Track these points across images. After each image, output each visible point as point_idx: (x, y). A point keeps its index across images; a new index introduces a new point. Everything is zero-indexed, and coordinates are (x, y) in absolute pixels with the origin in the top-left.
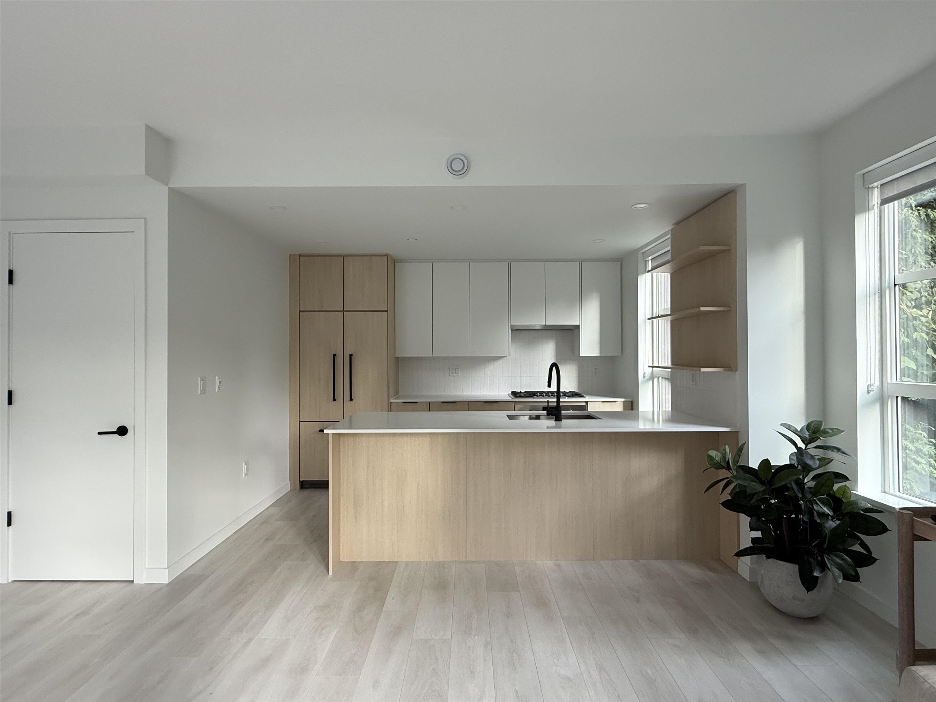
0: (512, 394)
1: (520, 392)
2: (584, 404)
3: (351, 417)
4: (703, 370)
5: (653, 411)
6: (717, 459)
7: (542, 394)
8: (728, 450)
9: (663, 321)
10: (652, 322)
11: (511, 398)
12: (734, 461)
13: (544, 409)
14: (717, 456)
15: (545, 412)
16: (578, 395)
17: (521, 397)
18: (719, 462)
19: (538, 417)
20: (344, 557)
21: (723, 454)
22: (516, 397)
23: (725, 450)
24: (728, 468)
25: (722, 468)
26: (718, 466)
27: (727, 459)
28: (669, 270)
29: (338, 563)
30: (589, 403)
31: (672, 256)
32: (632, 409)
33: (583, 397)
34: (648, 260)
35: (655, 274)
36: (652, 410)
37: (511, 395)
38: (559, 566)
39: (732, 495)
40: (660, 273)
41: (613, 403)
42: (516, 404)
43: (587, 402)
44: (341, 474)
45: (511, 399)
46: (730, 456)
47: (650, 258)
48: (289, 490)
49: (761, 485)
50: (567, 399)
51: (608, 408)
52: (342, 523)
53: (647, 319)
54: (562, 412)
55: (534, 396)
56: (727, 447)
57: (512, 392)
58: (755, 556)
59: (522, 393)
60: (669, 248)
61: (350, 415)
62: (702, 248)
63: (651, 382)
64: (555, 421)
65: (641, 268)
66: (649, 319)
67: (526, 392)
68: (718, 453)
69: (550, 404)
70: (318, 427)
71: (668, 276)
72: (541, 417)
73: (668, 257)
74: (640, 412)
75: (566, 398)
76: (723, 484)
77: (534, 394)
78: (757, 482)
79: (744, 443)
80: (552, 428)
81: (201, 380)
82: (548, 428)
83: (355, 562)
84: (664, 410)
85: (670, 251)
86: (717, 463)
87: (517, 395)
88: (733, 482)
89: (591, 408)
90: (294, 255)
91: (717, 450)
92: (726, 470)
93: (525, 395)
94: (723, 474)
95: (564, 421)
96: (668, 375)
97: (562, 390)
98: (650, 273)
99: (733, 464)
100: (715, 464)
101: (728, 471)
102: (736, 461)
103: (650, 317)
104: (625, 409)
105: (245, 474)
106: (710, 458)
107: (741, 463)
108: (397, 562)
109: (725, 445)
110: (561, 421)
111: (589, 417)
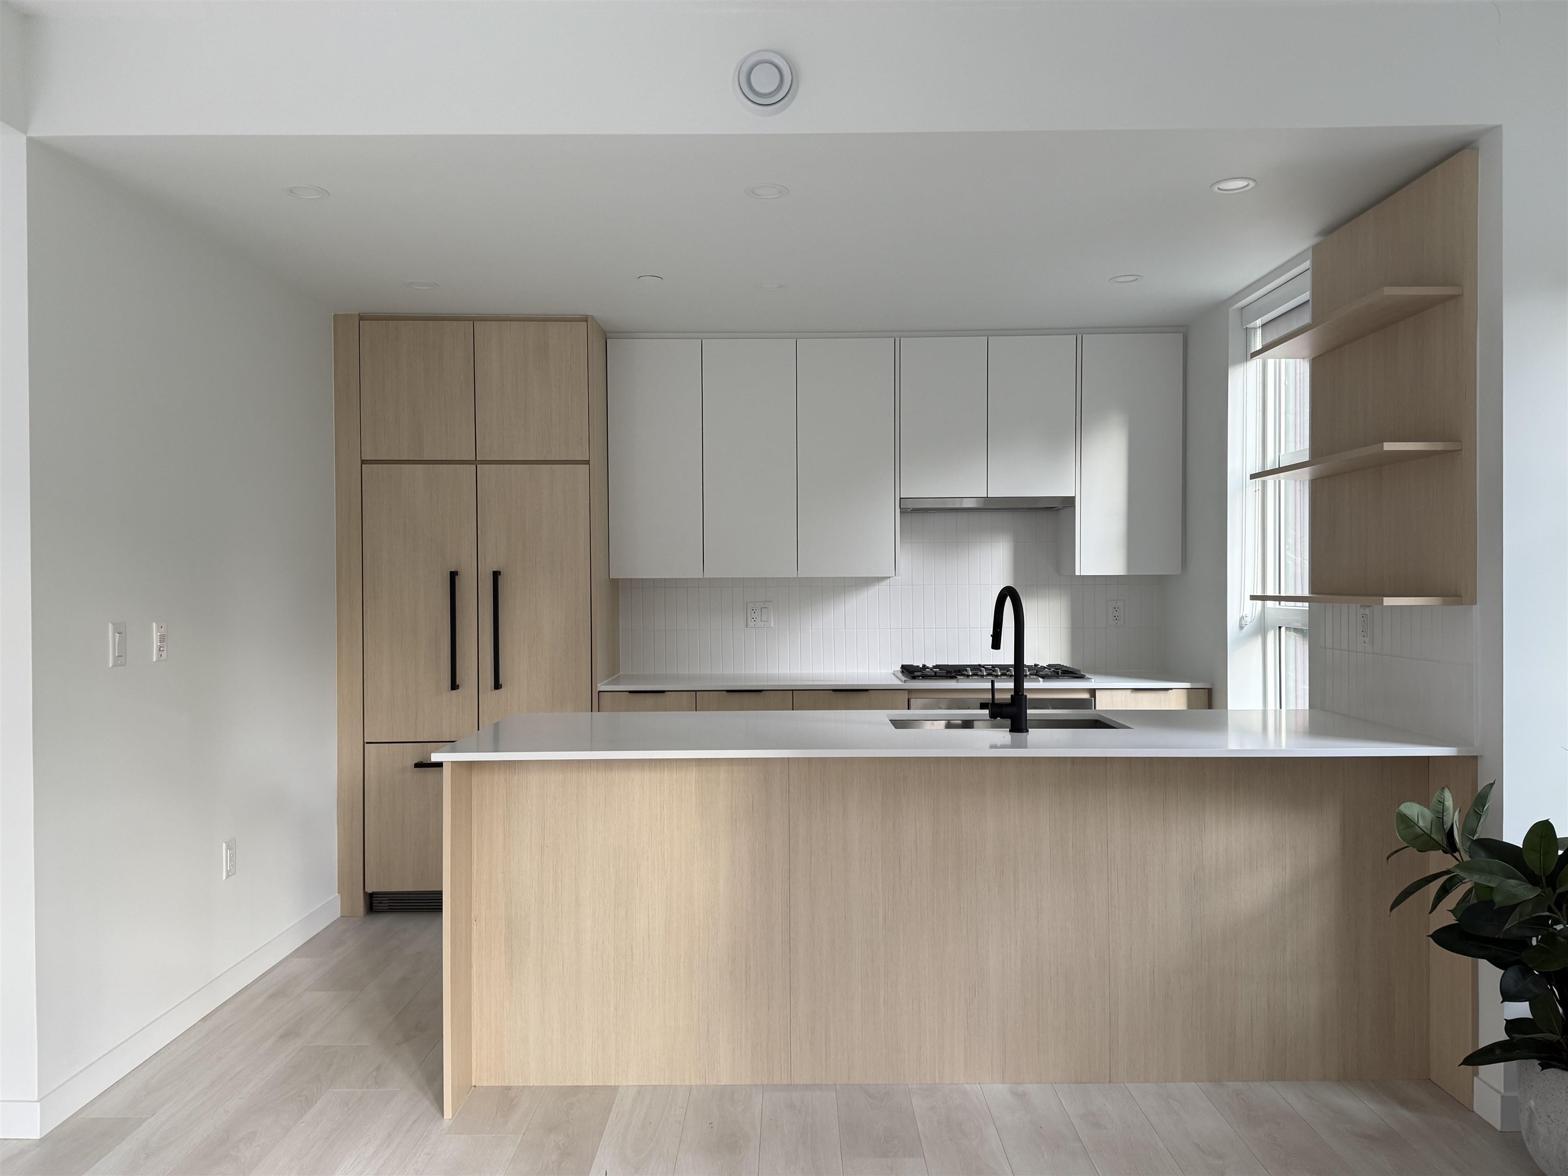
0: (902, 672)
1: (924, 666)
2: (1086, 696)
3: (496, 725)
4: (1388, 601)
5: (1265, 712)
6: (1421, 824)
7: (977, 671)
8: (1449, 802)
9: (1292, 482)
10: (1264, 484)
11: (902, 681)
12: (1463, 830)
13: (983, 706)
14: (1423, 817)
15: (986, 712)
16: (1072, 672)
17: (925, 677)
18: (1428, 832)
19: (967, 724)
20: (482, 1077)
21: (1439, 812)
22: (914, 678)
23: (1442, 803)
24: (1451, 847)
25: (1435, 846)
26: (1424, 842)
27: (1447, 827)
28: (1306, 352)
29: (466, 1089)
30: (1098, 693)
31: (1314, 316)
32: (1210, 706)
33: (1081, 677)
34: (1255, 329)
35: (1271, 363)
36: (1261, 707)
37: (900, 675)
38: (1021, 1096)
39: (1459, 915)
40: (1283, 361)
41: (1162, 694)
42: (914, 695)
43: (1093, 692)
44: (475, 867)
45: (900, 683)
46: (1454, 818)
47: (1259, 322)
48: (339, 915)
49: (1530, 886)
50: (1041, 684)
51: (1147, 703)
52: (475, 989)
53: (1248, 477)
54: (1029, 711)
55: (958, 677)
56: (1448, 796)
57: (903, 667)
58: (1514, 1063)
59: (928, 668)
60: (1306, 296)
61: (496, 721)
62: (1389, 291)
63: (1259, 641)
64: (1012, 730)
65: (1234, 346)
66: (1253, 477)
67: (937, 666)
68: (1425, 809)
69: (997, 696)
70: (412, 754)
71: (1304, 368)
72: (975, 723)
73: (1305, 318)
74: (1229, 711)
75: (1039, 681)
76: (1435, 886)
77: (960, 671)
78: (1524, 881)
79: (1492, 785)
80: (1003, 747)
81: (114, 632)
82: (993, 747)
83: (509, 1088)
84: (1292, 707)
85: (1310, 302)
86: (1422, 835)
87: (916, 674)
88: (1461, 881)
89: (1104, 703)
90: (347, 317)
91: (1425, 803)
92: (1445, 852)
93: (936, 672)
94: (1439, 861)
95: (1034, 734)
96: (1302, 622)
97: (1028, 661)
98: (1257, 361)
99: (1462, 835)
100: (1418, 837)
101: (1449, 855)
102: (1468, 831)
103: (1258, 470)
104: (1191, 704)
105: (228, 872)
106: (1405, 821)
107: (1482, 833)
108: (615, 1089)
109: (1443, 788)
110: (1028, 731)
111: (1098, 723)
